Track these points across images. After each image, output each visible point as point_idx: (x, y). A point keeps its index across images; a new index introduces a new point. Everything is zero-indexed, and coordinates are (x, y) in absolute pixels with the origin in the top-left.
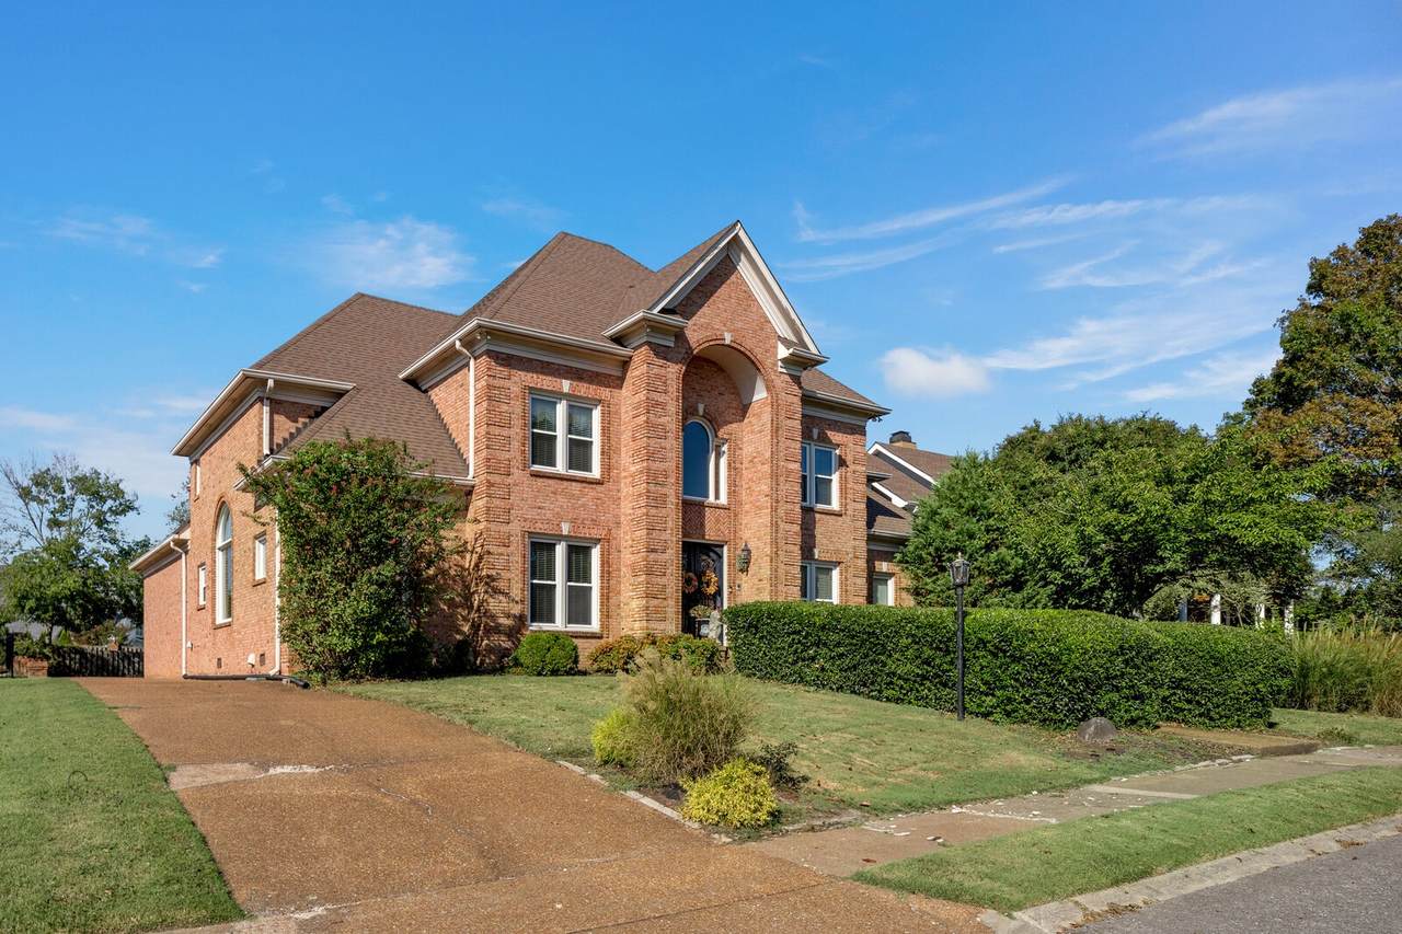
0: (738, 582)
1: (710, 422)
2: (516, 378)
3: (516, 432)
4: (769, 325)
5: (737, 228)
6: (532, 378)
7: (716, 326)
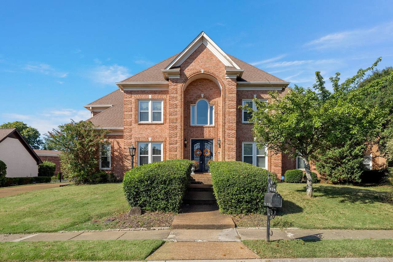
1: (207, 99)
2: (133, 97)
3: (133, 113)
4: (221, 63)
5: (203, 34)
6: (138, 96)
7: (197, 68)
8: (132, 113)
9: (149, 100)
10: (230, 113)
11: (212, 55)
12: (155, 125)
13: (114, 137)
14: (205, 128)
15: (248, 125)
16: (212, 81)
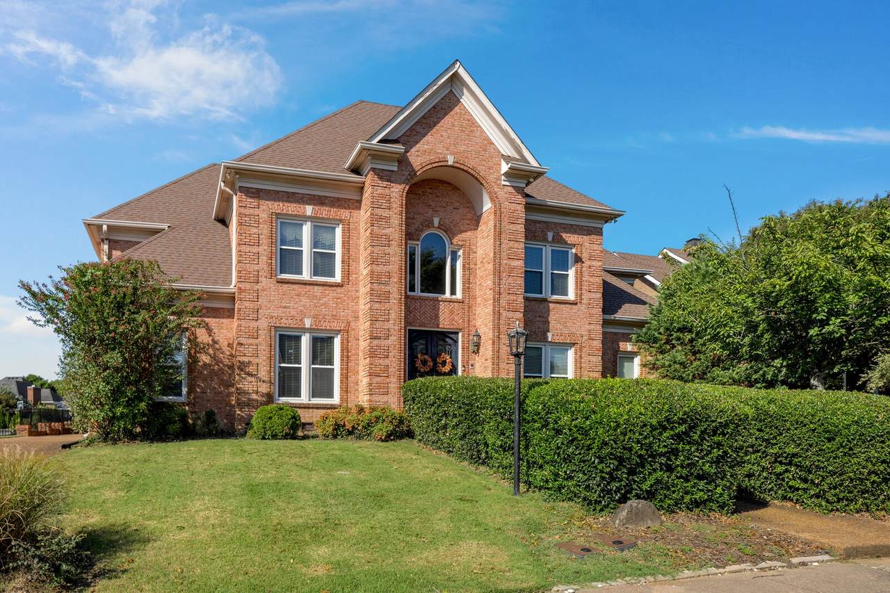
0: (470, 362)
1: (445, 231)
2: (264, 207)
3: (264, 249)
4: (492, 146)
5: (457, 66)
6: (278, 207)
7: (439, 151)
8: (261, 249)
9: (306, 218)
10: (512, 269)
11: (473, 123)
12: (320, 288)
13: (216, 313)
14: (441, 303)
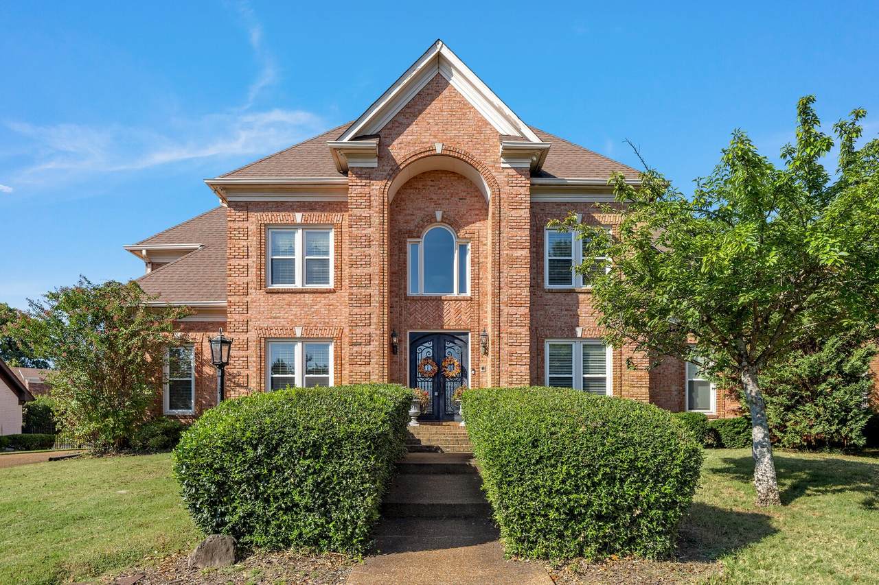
0: (482, 365)
1: (450, 225)
2: (254, 219)
3: (253, 261)
4: (489, 126)
5: (439, 46)
6: (267, 217)
7: (424, 140)
8: (250, 261)
9: (296, 226)
10: (512, 261)
11: (464, 104)
12: (311, 295)
13: (204, 327)
14: (446, 303)
15: (559, 294)
16: (465, 178)
